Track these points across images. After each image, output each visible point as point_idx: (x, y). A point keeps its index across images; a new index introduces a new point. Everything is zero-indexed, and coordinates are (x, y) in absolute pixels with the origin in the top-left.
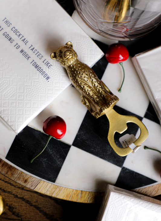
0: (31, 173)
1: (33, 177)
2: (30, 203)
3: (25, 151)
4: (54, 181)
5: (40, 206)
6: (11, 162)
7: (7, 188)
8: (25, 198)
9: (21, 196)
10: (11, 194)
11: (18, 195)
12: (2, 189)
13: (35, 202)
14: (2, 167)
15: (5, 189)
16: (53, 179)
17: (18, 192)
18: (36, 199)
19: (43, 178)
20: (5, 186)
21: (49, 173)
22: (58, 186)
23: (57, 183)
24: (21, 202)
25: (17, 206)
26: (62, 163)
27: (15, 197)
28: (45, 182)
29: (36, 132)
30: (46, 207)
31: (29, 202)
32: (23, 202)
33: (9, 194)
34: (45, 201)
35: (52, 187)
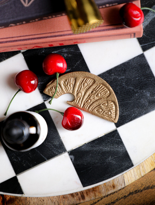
0: (111, 177)
1: (115, 179)
2: (139, 191)
3: (91, 167)
4: (132, 165)
5: (148, 185)
6: (90, 185)
7: (113, 199)
8: (131, 192)
9: (128, 193)
10: (120, 199)
11: (125, 195)
12: (110, 203)
13: (141, 187)
14: (88, 195)
15: (112, 201)
16: (130, 165)
17: (123, 193)
18: (140, 183)
19: (123, 171)
20: (110, 199)
21: (123, 164)
22: (138, 165)
23: (136, 164)
24: (132, 197)
25: (133, 202)
26: (123, 148)
27: (125, 199)
28: (127, 172)
29: (83, 147)
30: (153, 181)
31: (137, 191)
32: (134, 195)
33: (118, 201)
34: (147, 178)
35: (135, 171)
